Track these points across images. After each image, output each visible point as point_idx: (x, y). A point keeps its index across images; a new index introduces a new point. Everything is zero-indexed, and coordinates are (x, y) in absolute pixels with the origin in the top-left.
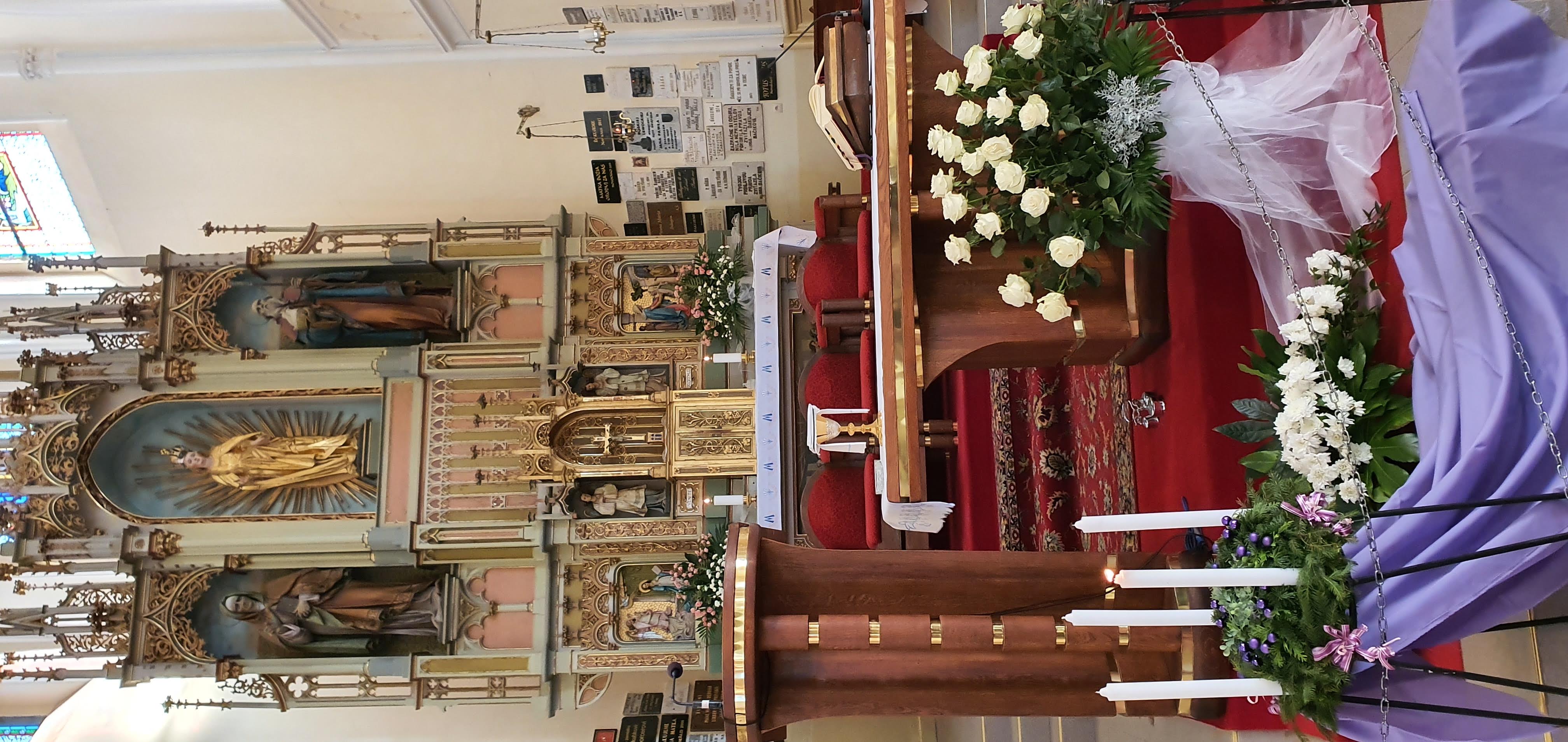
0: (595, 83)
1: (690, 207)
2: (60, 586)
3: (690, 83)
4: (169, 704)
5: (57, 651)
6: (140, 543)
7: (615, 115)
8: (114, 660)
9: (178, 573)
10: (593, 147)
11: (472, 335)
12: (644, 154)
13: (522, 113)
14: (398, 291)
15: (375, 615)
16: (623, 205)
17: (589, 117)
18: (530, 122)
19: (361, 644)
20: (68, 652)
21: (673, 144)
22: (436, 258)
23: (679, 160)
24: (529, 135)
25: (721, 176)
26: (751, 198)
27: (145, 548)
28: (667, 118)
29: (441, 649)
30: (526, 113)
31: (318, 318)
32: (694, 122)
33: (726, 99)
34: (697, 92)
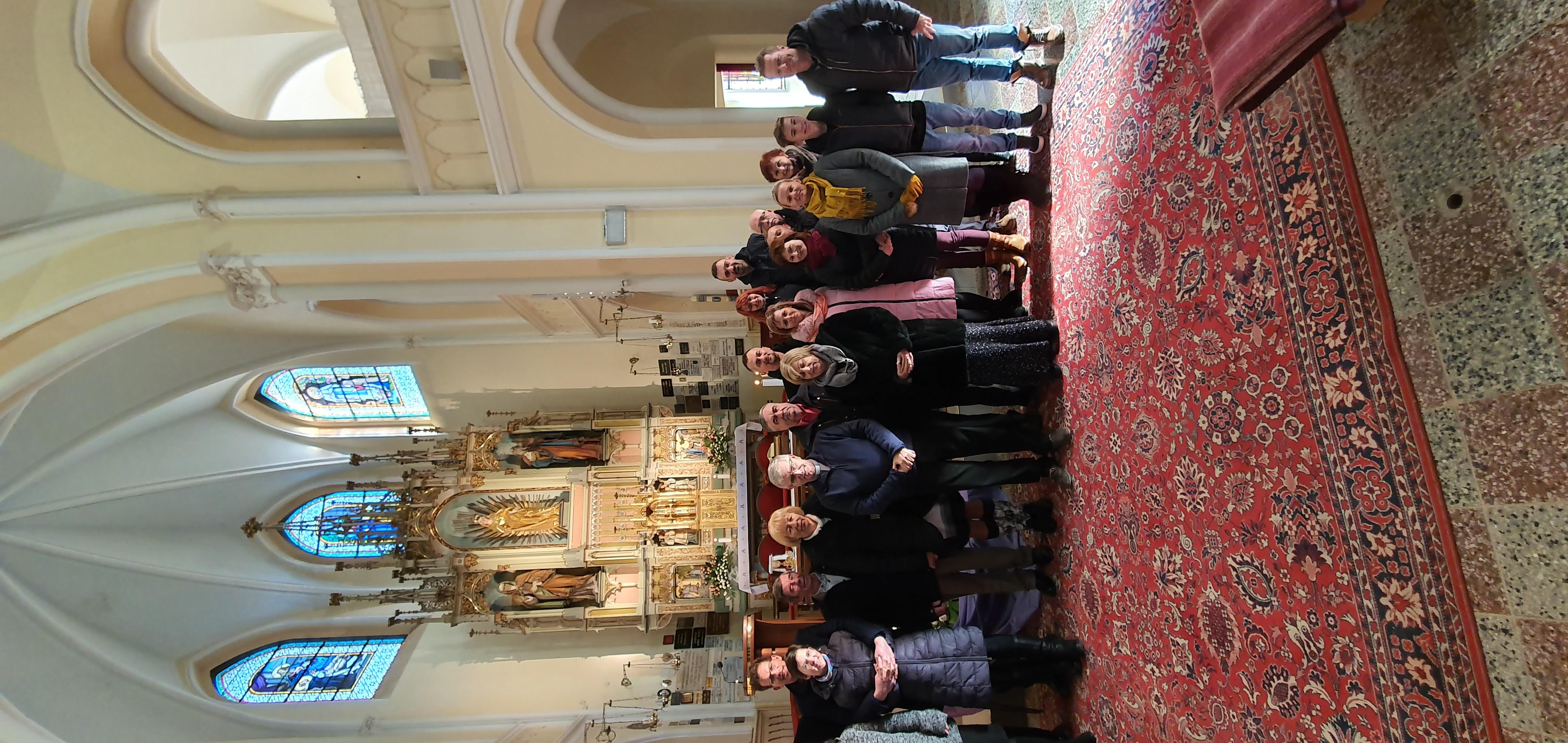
0: (663, 349)
1: (704, 397)
2: (420, 579)
3: (706, 349)
4: (472, 633)
5: (419, 608)
6: (460, 561)
7: (673, 361)
8: (447, 613)
9: (476, 573)
10: (662, 374)
11: (610, 462)
12: (685, 376)
13: (631, 360)
14: (577, 443)
15: (568, 590)
16: (674, 398)
17: (660, 362)
18: (637, 366)
19: (561, 603)
20: (424, 609)
21: (698, 373)
22: (594, 428)
23: (700, 379)
24: (635, 373)
25: (719, 386)
26: (732, 394)
27: (462, 563)
28: (695, 362)
29: (598, 606)
30: (633, 360)
31: (541, 456)
32: (707, 364)
33: (722, 355)
34: (709, 352)
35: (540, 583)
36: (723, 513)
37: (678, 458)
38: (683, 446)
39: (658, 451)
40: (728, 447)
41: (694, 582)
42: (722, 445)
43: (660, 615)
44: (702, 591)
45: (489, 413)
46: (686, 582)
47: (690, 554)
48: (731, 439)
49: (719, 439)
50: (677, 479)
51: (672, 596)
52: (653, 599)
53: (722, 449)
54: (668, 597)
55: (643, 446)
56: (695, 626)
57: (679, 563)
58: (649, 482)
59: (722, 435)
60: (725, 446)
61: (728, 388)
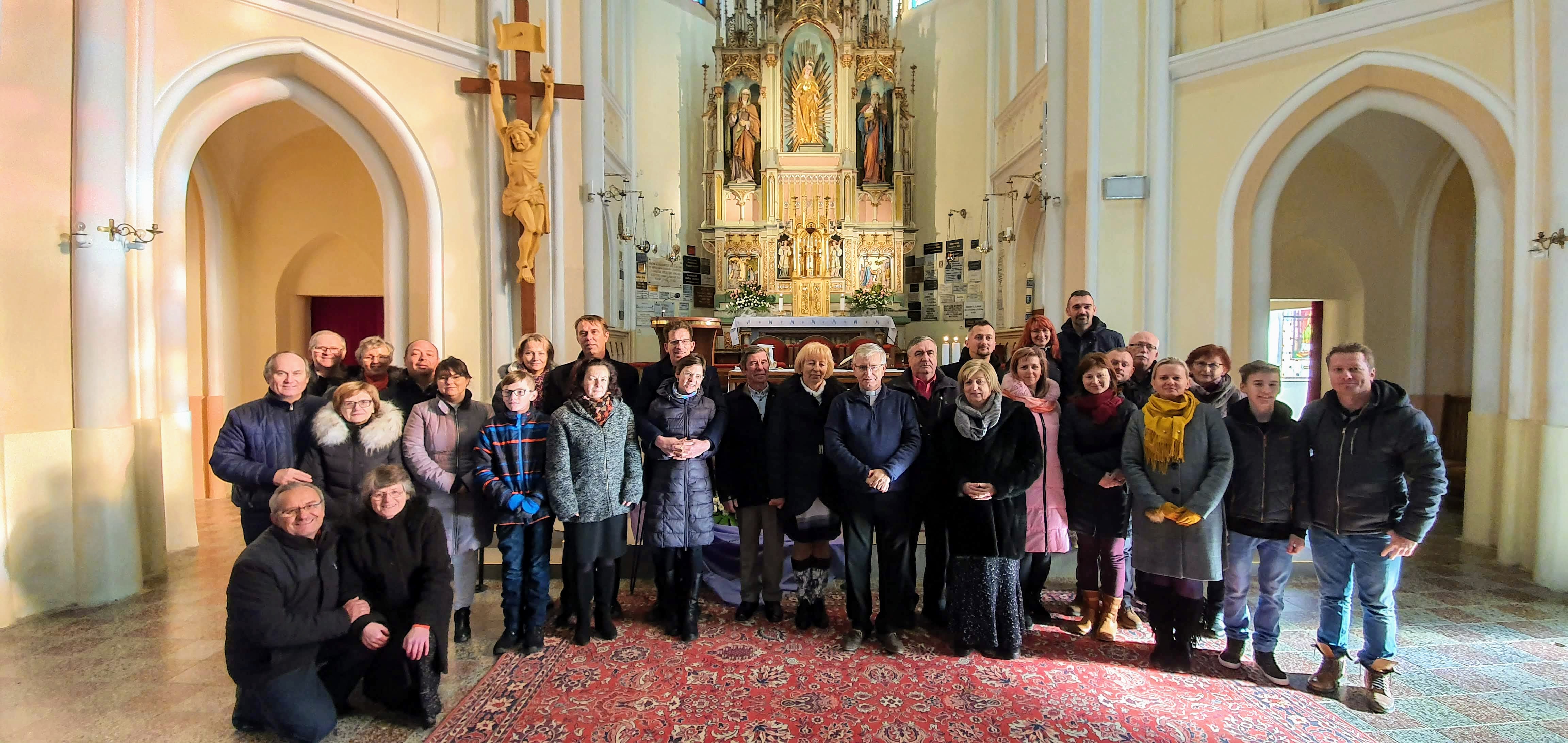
0: (975, 244)
1: (921, 286)
2: (756, 14)
3: (974, 288)
4: (705, 66)
5: (729, 15)
6: (771, 50)
7: (961, 253)
8: (724, 41)
9: (759, 66)
10: (948, 242)
11: (859, 191)
12: (944, 266)
13: (963, 210)
14: (880, 158)
15: (740, 155)
16: (922, 255)
17: (961, 241)
18: (957, 216)
19: (729, 148)
20: (728, 19)
21: (948, 279)
22: (895, 174)
23: (941, 281)
24: (951, 215)
25: (932, 301)
26: (924, 313)
27: (769, 52)
28: (959, 277)
29: (725, 184)
30: (964, 213)
31: (869, 123)
32: (957, 289)
33: (966, 304)
34: (970, 291)
35: (747, 128)
36: (806, 302)
37: (862, 259)
38: (874, 264)
39: (869, 239)
40: (872, 309)
41: (742, 275)
42: (874, 302)
43: (714, 243)
44: (734, 282)
45: (914, 67)
46: (743, 267)
47: (768, 270)
48: (879, 312)
49: (880, 300)
50: (841, 257)
51: (731, 253)
52: (729, 236)
53: (870, 303)
54: (730, 249)
55: (876, 224)
56: (702, 275)
57: (761, 260)
58: (839, 230)
59: (884, 304)
60: (873, 306)
61: (931, 311)
